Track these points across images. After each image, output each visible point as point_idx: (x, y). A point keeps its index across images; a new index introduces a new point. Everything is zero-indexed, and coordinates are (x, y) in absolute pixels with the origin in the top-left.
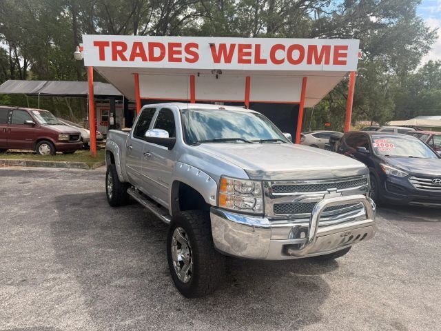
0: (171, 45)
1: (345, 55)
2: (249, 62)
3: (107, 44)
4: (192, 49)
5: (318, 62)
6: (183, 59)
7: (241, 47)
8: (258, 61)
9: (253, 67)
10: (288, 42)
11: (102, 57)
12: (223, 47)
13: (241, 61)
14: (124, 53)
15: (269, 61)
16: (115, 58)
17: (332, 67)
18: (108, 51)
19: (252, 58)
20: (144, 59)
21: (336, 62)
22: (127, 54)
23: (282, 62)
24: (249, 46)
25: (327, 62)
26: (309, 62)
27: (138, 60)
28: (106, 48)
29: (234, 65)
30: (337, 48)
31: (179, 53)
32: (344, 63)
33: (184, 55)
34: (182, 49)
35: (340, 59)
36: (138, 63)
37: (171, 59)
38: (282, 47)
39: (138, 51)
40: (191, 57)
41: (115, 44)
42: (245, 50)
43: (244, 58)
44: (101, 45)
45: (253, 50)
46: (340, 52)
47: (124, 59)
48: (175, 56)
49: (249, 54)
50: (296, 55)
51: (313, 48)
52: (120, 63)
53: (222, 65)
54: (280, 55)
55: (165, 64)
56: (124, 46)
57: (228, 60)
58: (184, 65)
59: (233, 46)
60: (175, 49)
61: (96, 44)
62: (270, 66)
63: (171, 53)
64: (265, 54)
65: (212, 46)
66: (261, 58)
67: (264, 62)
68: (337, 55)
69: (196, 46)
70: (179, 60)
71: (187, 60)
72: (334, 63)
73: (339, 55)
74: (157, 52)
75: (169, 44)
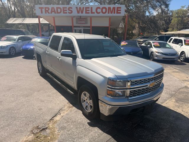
0: (64, 8)
1: (120, 10)
2: (89, 13)
3: (43, 8)
4: (70, 9)
5: (111, 13)
6: (68, 13)
7: (86, 8)
9: (90, 15)
10: (101, 6)
11: (42, 12)
12: (80, 8)
13: (86, 13)
16: (46, 13)
17: (116, 15)
20: (55, 13)
22: (50, 11)
23: (100, 13)
25: (114, 13)
26: (109, 13)
27: (53, 13)
28: (43, 9)
29: (84, 14)
30: (118, 8)
31: (66, 10)
32: (120, 13)
33: (68, 11)
34: (67, 9)
37: (64, 13)
38: (99, 8)
39: (53, 10)
40: (70, 12)
41: (46, 8)
45: (90, 9)
47: (49, 13)
50: (104, 10)
51: (109, 8)
53: (80, 14)
54: (99, 10)
55: (62, 14)
56: (49, 8)
57: (82, 12)
58: (68, 14)
59: (83, 8)
61: (40, 8)
62: (96, 14)
63: (64, 10)
65: (77, 8)
66: (93, 12)
67: (94, 13)
70: (66, 13)
72: (117, 13)
73: (118, 10)
74: (59, 10)
75: (63, 7)
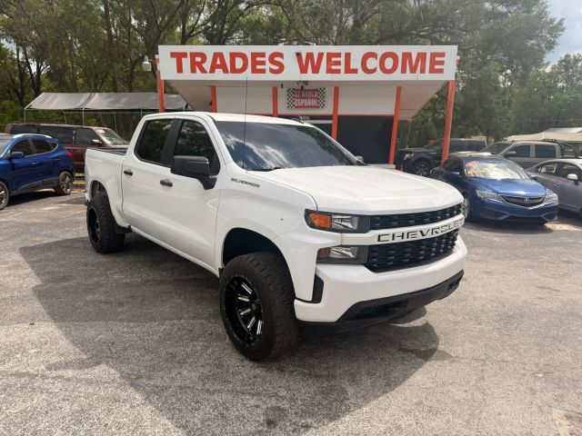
0: (254, 55)
1: (442, 63)
2: (338, 71)
3: (184, 55)
4: (277, 59)
5: (413, 70)
6: (268, 71)
7: (330, 55)
8: (348, 70)
9: (343, 77)
10: (380, 50)
11: (180, 70)
12: (310, 56)
13: (329, 71)
14: (203, 65)
15: (360, 70)
16: (193, 71)
17: (428, 76)
18: (186, 62)
19: (342, 67)
20: (225, 71)
21: (432, 71)
22: (207, 66)
23: (374, 71)
24: (339, 55)
25: (423, 71)
26: (403, 71)
27: (219, 72)
28: (184, 60)
29: (323, 76)
30: (433, 55)
31: (263, 63)
32: (441, 71)
33: (268, 66)
34: (266, 59)
35: (437, 67)
36: (219, 75)
37: (254, 71)
38: (373, 55)
39: (218, 62)
40: (276, 68)
41: (193, 55)
42: (334, 59)
43: (334, 67)
44: (179, 57)
45: (342, 59)
46: (437, 59)
47: (203, 71)
48: (258, 67)
49: (338, 63)
50: (389, 63)
51: (407, 56)
52: (198, 76)
53: (310, 76)
54: (372, 63)
55: (248, 75)
56: (203, 56)
57: (316, 70)
58: (268, 77)
59: (321, 55)
60: (258, 59)
61: (173, 55)
62: (361, 76)
63: (255, 63)
64: (356, 63)
65: (299, 55)
66: (352, 67)
67: (355, 71)
68: (433, 63)
69: (281, 55)
70: (263, 71)
71: (272, 71)
72: (430, 72)
73: (436, 64)
74: (239, 63)
75: (252, 54)
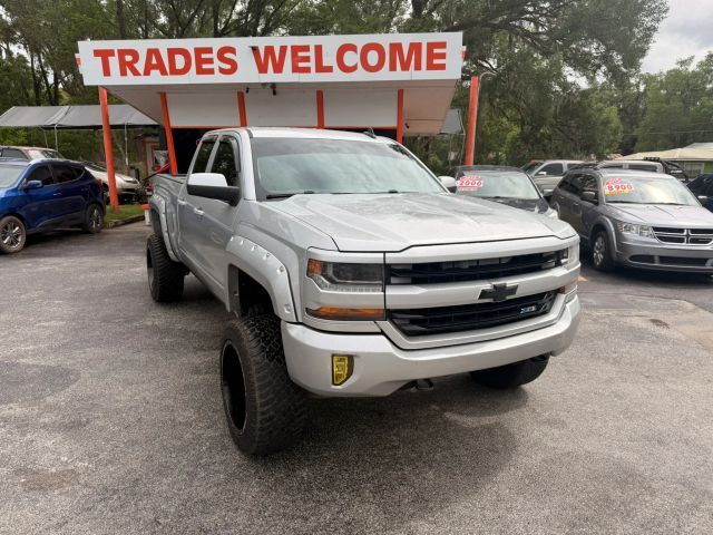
0: (198, 51)
1: (443, 56)
2: (307, 70)
3: (111, 53)
4: (228, 55)
5: (405, 67)
6: (217, 71)
7: (295, 49)
8: (321, 68)
9: (314, 77)
10: (360, 40)
11: (107, 72)
12: (269, 50)
13: (296, 69)
14: (135, 65)
15: (336, 68)
16: (123, 73)
17: (425, 74)
18: (114, 62)
19: (312, 64)
20: (164, 73)
21: (431, 67)
22: (140, 66)
23: (354, 68)
24: (306, 48)
25: (418, 67)
26: (393, 68)
27: (155, 73)
28: (111, 59)
29: (287, 76)
30: (431, 46)
31: (210, 61)
32: (442, 67)
33: (217, 64)
34: (214, 56)
35: (436, 62)
36: (156, 78)
37: (200, 71)
38: (352, 48)
39: (154, 62)
40: (228, 67)
41: (122, 53)
42: (301, 54)
43: (301, 65)
44: (104, 55)
45: (312, 54)
46: (436, 51)
47: (136, 73)
48: (205, 66)
49: (307, 59)
50: (373, 58)
51: (396, 47)
52: (130, 80)
53: (271, 77)
54: (351, 59)
55: (192, 78)
56: (135, 55)
57: (278, 69)
58: (218, 78)
59: (283, 49)
60: (204, 56)
61: (97, 53)
62: (338, 76)
63: (200, 61)
64: (329, 59)
65: (255, 49)
66: (325, 64)
67: (329, 69)
68: (431, 56)
69: (232, 50)
70: (211, 72)
71: (222, 71)
72: (428, 69)
73: (435, 56)
74: (180, 62)
75: (196, 49)
